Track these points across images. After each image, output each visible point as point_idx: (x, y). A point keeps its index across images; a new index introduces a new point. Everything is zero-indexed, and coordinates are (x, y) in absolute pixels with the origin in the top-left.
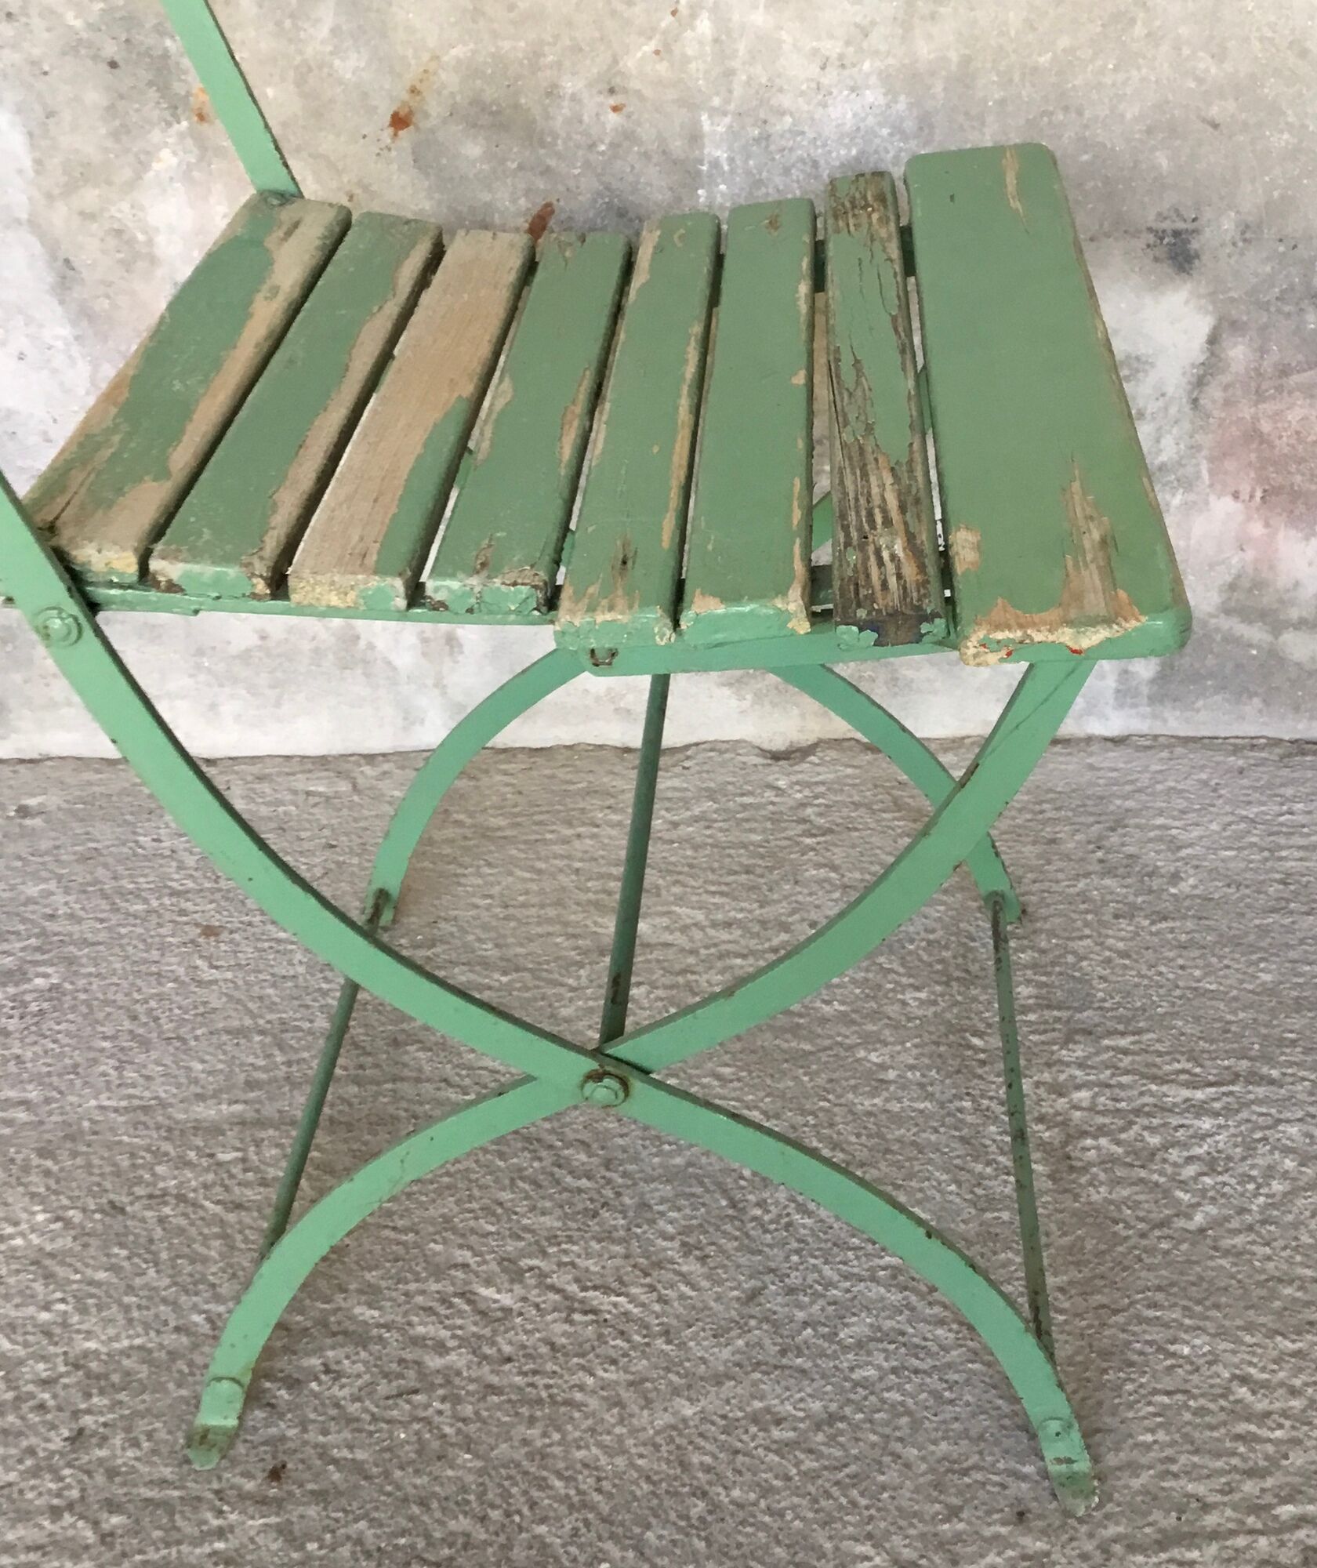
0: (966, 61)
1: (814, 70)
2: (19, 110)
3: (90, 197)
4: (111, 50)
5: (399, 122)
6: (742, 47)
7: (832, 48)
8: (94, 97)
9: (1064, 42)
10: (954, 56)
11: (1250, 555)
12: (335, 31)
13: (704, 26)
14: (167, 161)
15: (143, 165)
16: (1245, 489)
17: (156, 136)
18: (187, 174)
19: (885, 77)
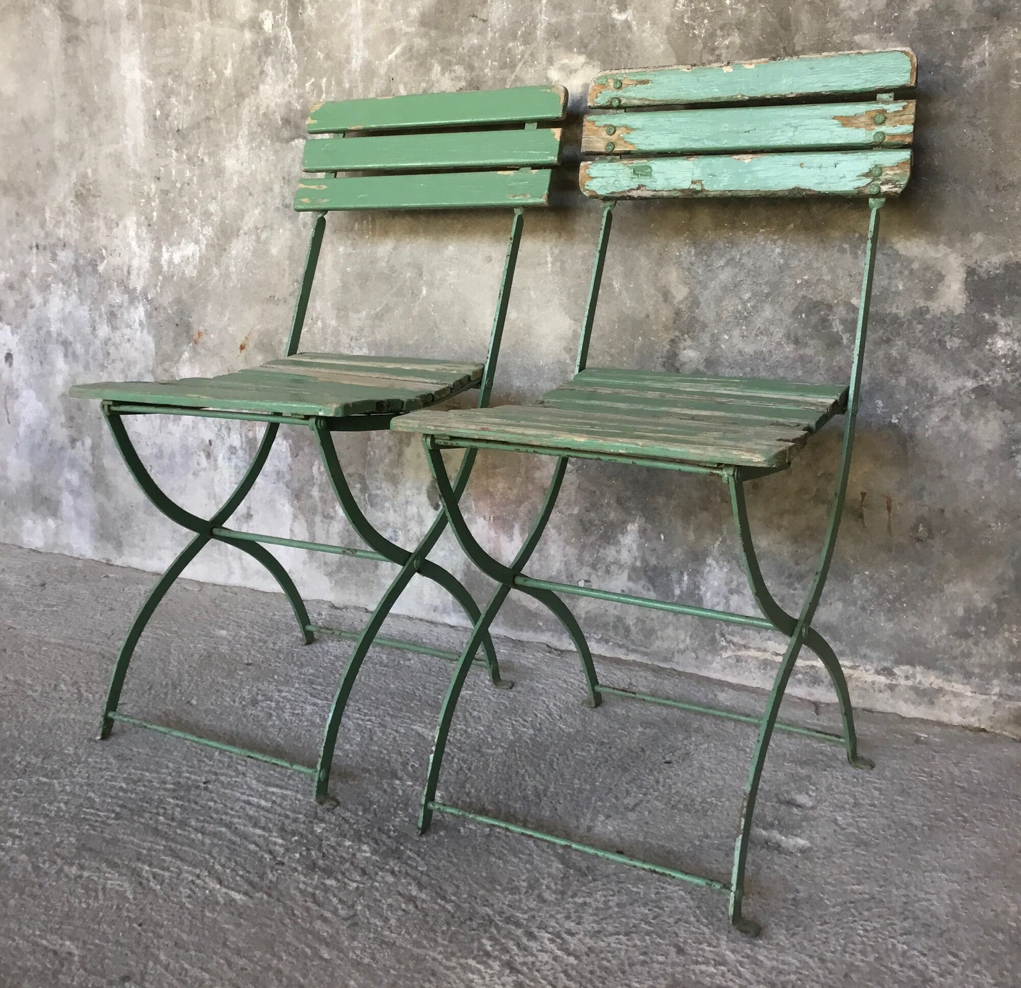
0: (390, 340)
1: (349, 340)
2: (154, 336)
3: (167, 365)
4: (177, 321)
5: (242, 348)
6: (329, 331)
7: (354, 334)
8: (172, 334)
9: (416, 337)
10: (386, 339)
11: (492, 545)
12: (229, 319)
13: (319, 323)
14: (186, 355)
15: (180, 356)
16: (487, 514)
17: (185, 347)
18: (190, 360)
19: (368, 344)
